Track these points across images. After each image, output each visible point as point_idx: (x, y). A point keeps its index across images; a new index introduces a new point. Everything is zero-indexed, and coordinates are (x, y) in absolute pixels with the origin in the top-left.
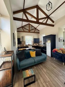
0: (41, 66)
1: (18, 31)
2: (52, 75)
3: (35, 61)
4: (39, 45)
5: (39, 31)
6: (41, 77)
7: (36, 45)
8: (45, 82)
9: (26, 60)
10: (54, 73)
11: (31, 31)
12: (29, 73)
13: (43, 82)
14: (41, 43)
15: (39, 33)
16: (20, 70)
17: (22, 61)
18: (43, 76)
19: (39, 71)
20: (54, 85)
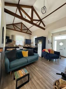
0: (33, 66)
1: (7, 28)
2: (44, 72)
3: (28, 60)
4: (30, 46)
5: (31, 32)
6: (34, 76)
7: (27, 46)
8: (39, 79)
9: (17, 60)
10: (45, 70)
11: (23, 31)
12: (22, 73)
13: (36, 80)
14: (32, 44)
15: (31, 34)
16: (10, 72)
17: (13, 62)
18: (36, 74)
19: (32, 70)
20: (46, 80)
